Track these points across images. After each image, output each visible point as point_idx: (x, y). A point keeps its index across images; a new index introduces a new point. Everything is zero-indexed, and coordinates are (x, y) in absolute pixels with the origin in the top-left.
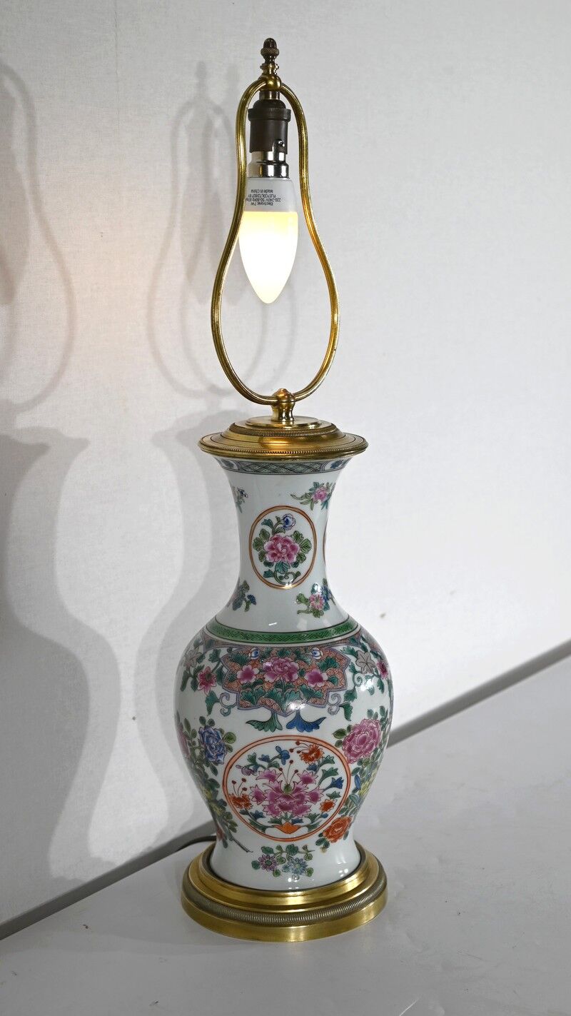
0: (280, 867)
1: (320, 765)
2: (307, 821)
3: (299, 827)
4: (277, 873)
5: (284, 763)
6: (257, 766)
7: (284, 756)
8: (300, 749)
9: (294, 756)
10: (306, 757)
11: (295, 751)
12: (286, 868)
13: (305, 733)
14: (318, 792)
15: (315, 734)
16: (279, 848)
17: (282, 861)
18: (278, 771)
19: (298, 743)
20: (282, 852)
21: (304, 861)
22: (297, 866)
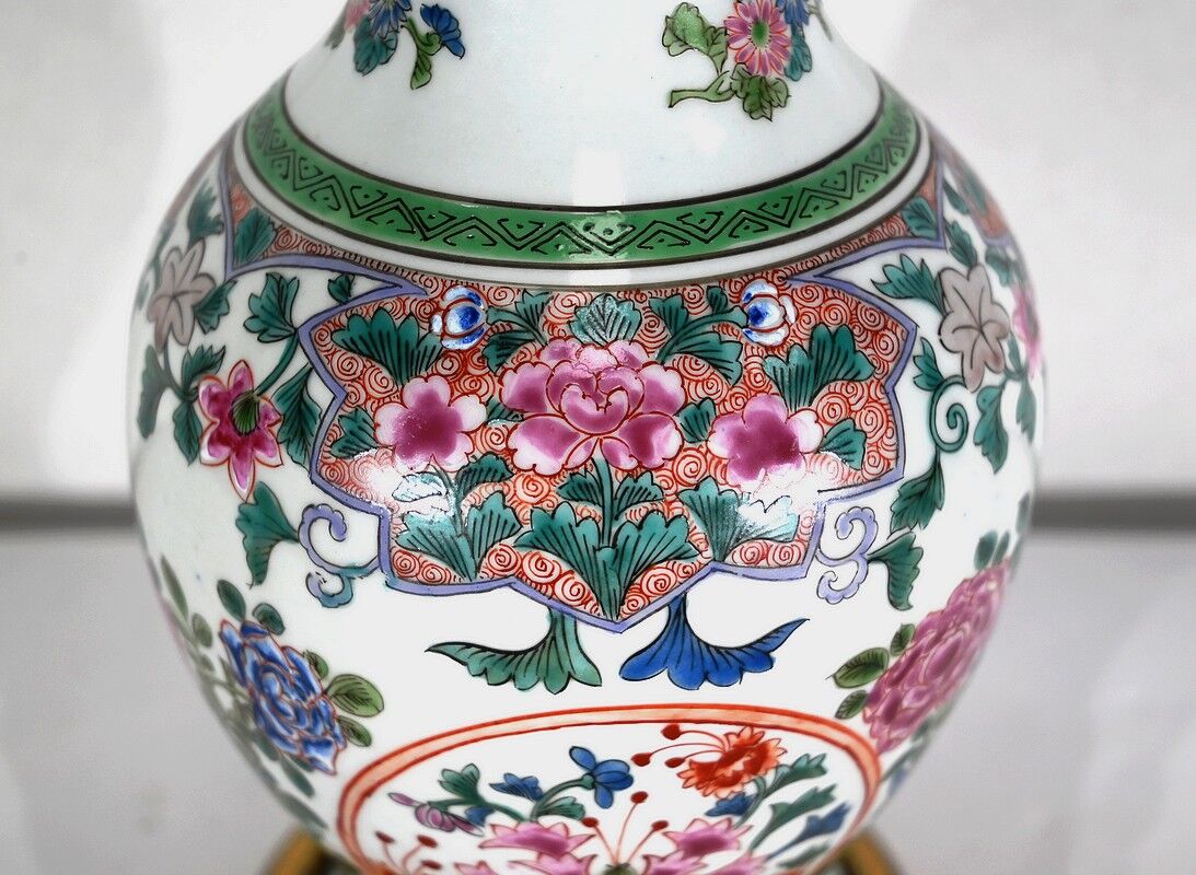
1: (765, 793)
7: (607, 779)
18: (577, 828)
19: (672, 732)
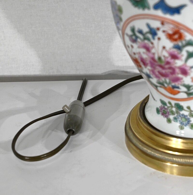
0: (171, 117)
2: (184, 89)
3: (179, 92)
4: (169, 121)
5: (154, 38)
6: (137, 37)
8: (165, 29)
9: (160, 34)
10: (170, 37)
11: (162, 29)
12: (175, 119)
13: (168, 16)
14: (187, 68)
15: (176, 18)
16: (170, 103)
17: (173, 113)
20: (172, 107)
21: (188, 117)
22: (183, 120)
